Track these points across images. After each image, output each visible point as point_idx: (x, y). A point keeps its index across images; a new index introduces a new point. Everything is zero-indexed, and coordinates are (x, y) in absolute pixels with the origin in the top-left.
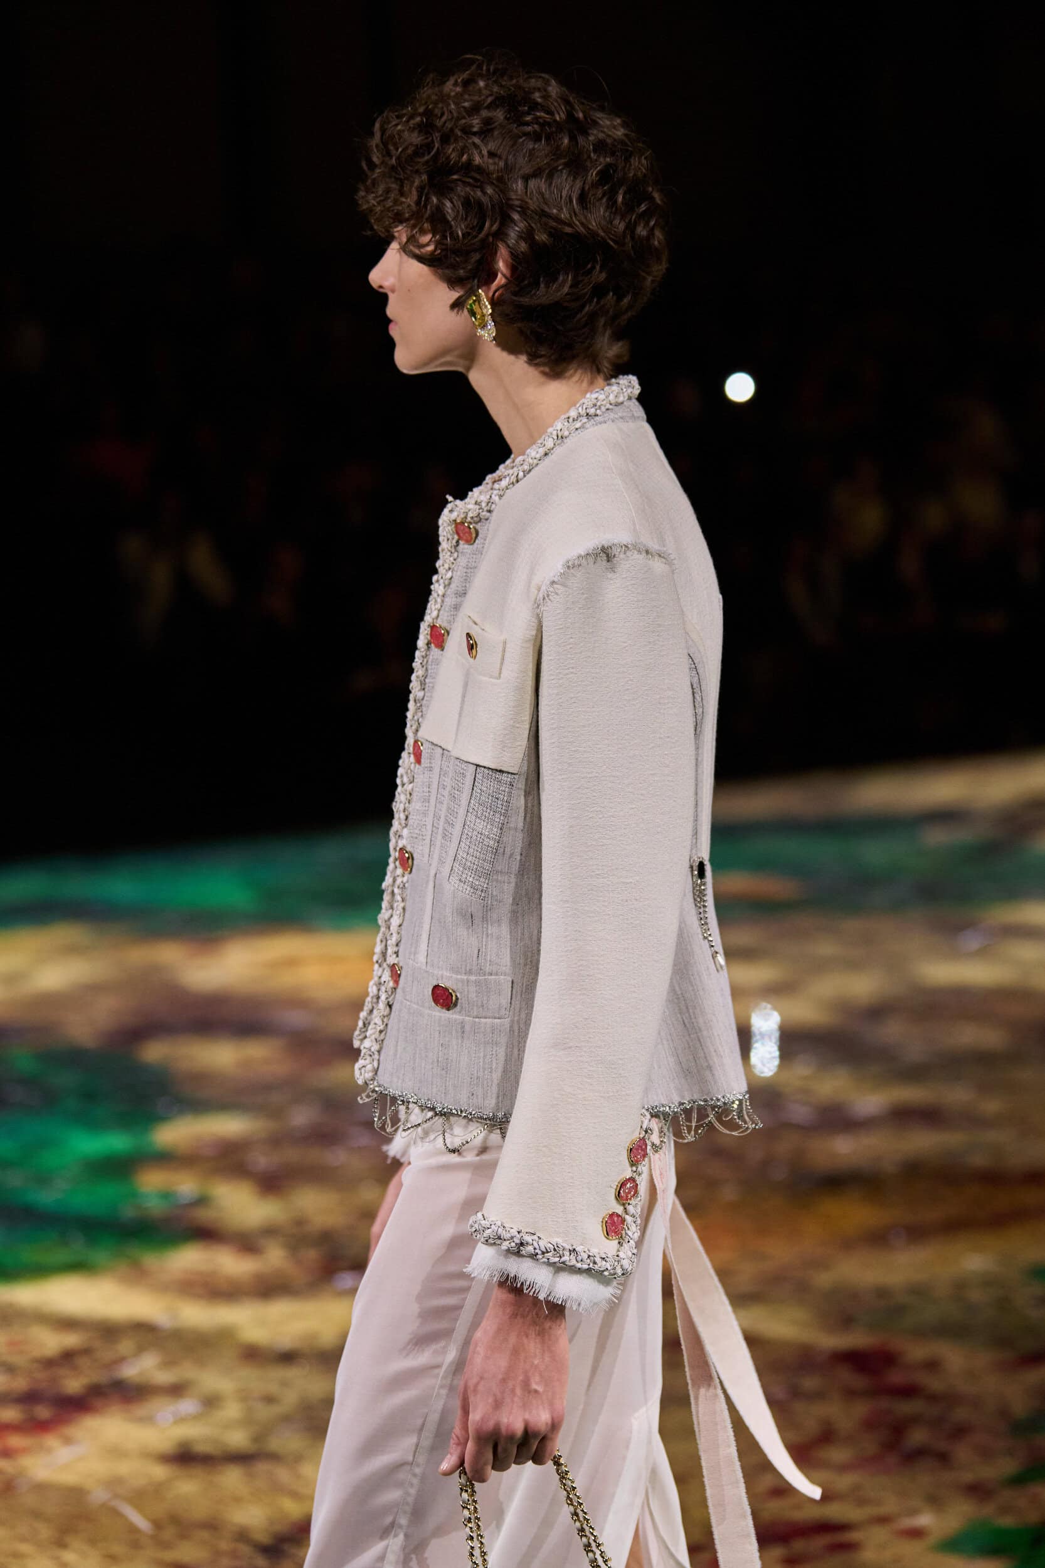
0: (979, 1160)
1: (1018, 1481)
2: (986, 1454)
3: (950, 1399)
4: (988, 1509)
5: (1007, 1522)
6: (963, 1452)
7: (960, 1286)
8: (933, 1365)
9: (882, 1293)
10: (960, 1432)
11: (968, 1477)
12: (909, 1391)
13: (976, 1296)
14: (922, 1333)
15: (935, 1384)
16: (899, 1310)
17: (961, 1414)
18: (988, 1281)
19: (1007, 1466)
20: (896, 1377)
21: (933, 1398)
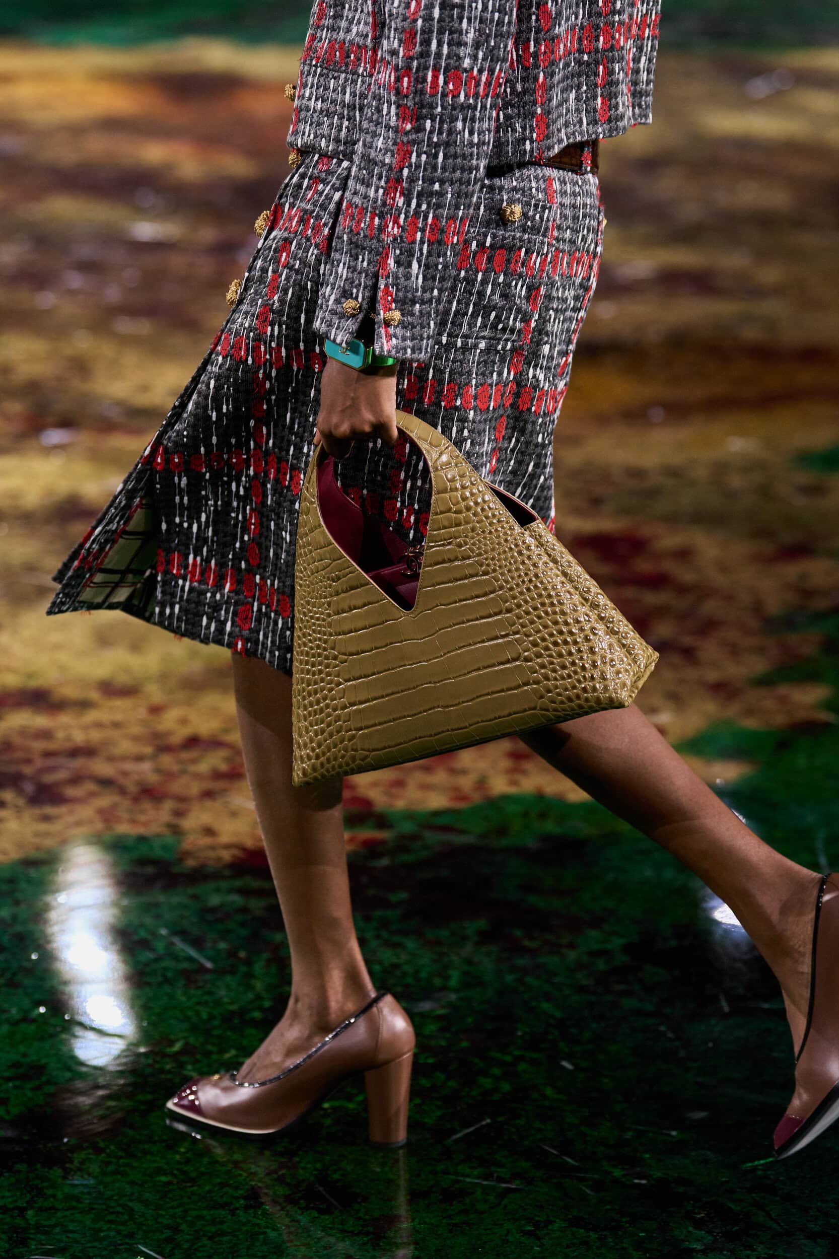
0: (751, 334)
1: (765, 682)
2: (735, 651)
3: (702, 591)
4: (732, 711)
5: (751, 724)
6: (709, 649)
7: (721, 469)
8: (684, 554)
9: (636, 473)
10: (709, 627)
11: (712, 676)
12: (657, 581)
13: (736, 481)
14: (673, 519)
15: (687, 576)
16: (654, 493)
17: (710, 607)
18: (750, 466)
19: (758, 665)
20: (643, 566)
21: (682, 590)
